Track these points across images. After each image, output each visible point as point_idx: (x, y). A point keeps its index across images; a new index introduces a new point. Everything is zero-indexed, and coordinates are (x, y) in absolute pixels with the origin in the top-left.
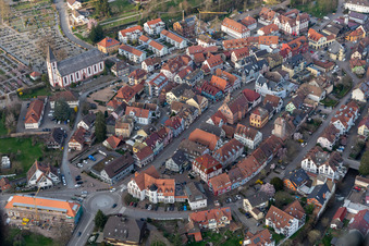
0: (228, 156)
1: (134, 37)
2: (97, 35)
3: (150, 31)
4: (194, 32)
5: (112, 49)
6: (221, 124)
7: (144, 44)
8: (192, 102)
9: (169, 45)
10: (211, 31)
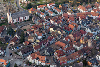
0: (68, 52)
1: (43, 9)
2: (29, 7)
3: (50, 7)
4: (67, 9)
5: (34, 12)
6: (68, 41)
7: (46, 11)
8: (59, 32)
9: (56, 13)
10: (73, 10)
